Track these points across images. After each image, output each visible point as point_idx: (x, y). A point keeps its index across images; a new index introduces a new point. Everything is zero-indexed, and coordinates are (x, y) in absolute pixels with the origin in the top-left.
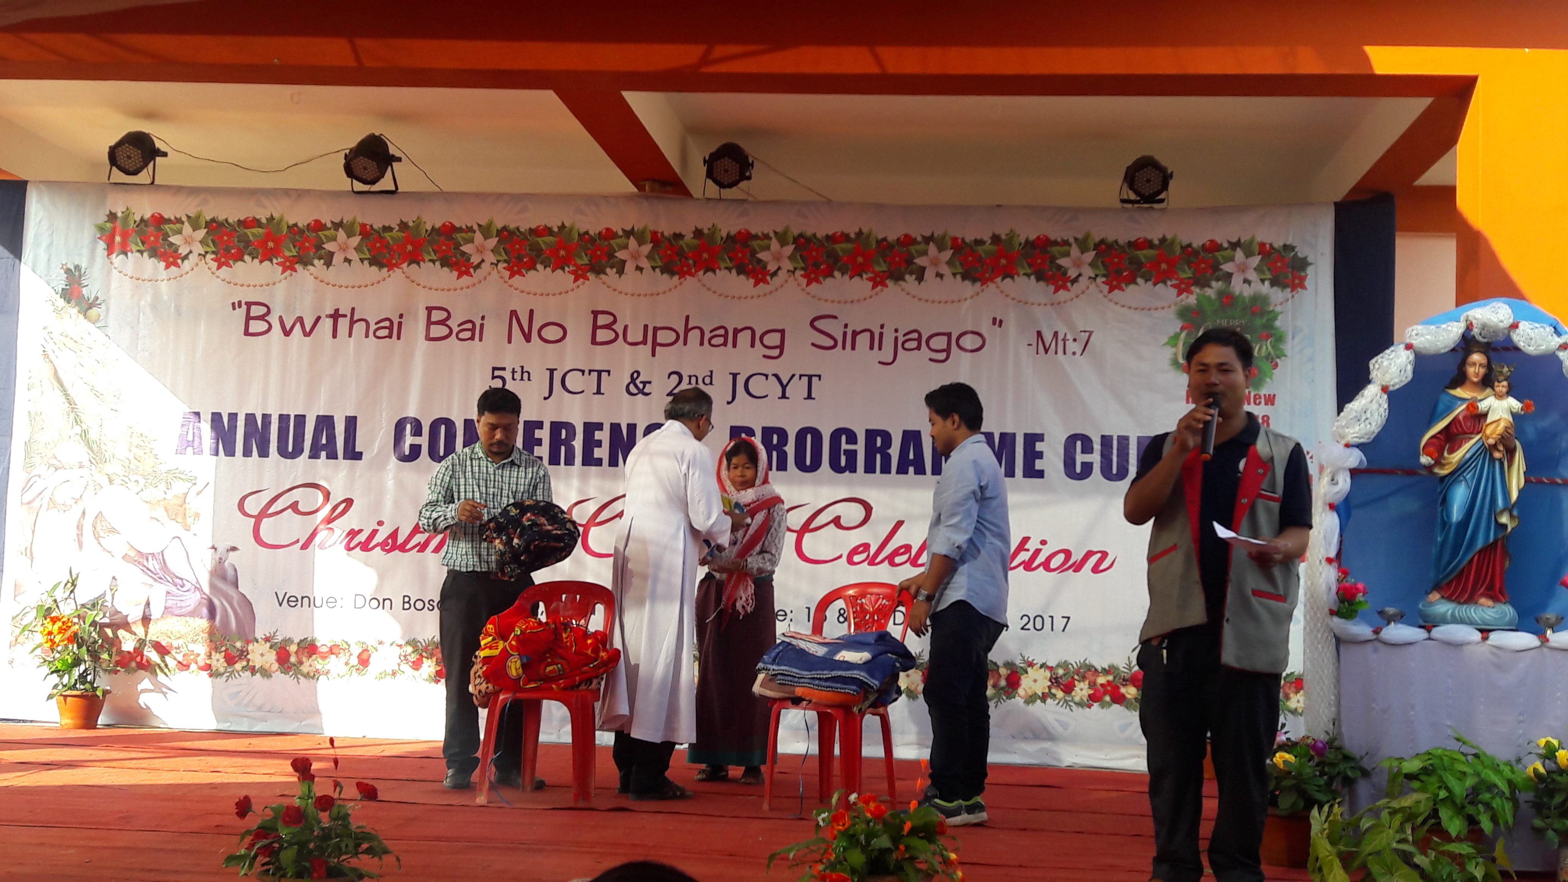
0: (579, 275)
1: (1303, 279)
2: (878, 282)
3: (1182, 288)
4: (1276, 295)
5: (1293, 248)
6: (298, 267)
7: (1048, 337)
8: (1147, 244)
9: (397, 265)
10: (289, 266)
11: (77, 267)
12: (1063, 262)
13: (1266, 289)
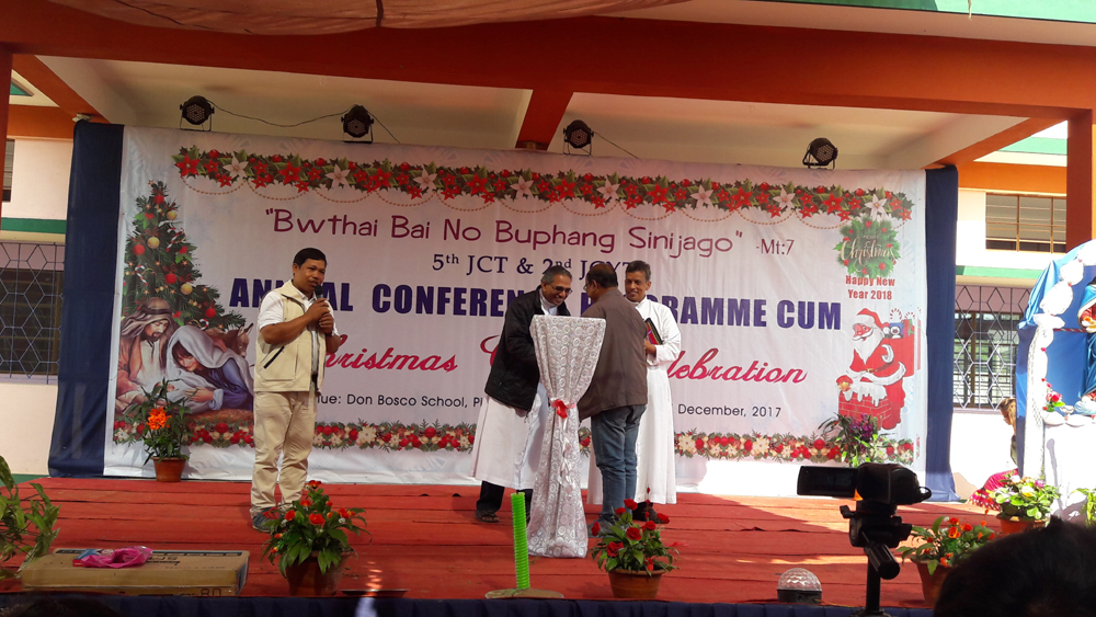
0: (489, 198)
1: (909, 213)
2: (670, 207)
3: (844, 217)
4: (895, 222)
5: (904, 195)
6: (310, 188)
7: (768, 244)
8: (824, 190)
9: (374, 189)
10: (303, 187)
11: (160, 183)
12: (775, 199)
13: (889, 218)
